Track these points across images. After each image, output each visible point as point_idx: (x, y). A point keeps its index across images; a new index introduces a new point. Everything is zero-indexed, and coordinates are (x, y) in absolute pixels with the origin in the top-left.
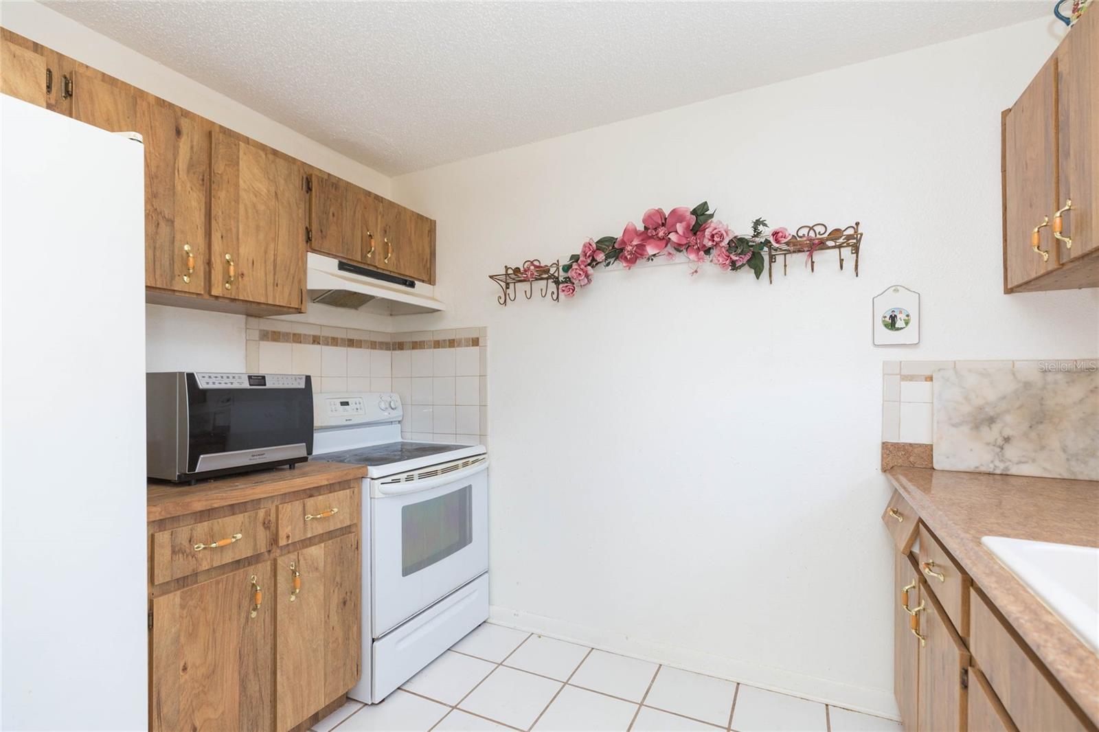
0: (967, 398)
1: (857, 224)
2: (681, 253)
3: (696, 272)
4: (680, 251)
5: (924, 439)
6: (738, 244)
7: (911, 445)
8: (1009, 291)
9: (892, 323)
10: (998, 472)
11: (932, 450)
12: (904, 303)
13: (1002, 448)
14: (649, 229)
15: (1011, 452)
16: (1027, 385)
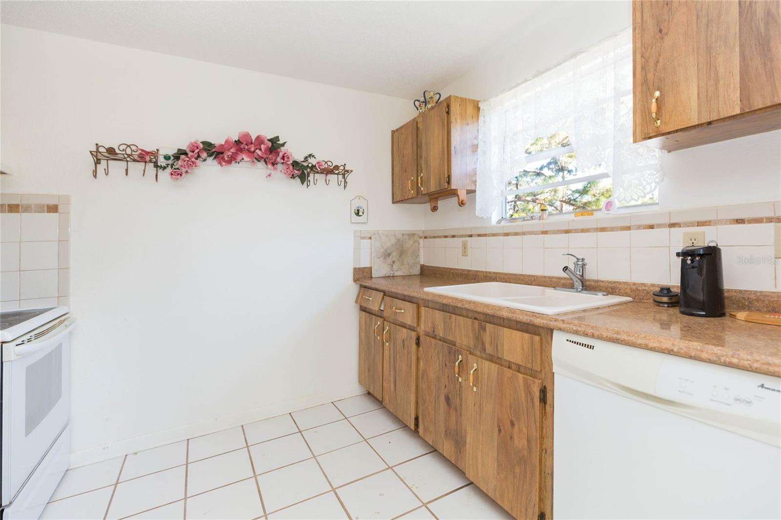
0: (382, 246)
1: (345, 165)
2: (260, 163)
3: (269, 175)
4: (259, 161)
5: (368, 266)
6: (295, 164)
7: (364, 268)
8: (393, 202)
9: (357, 214)
10: (391, 275)
11: (371, 269)
12: (362, 204)
13: (392, 266)
14: (243, 143)
15: (395, 267)
16: (399, 240)
